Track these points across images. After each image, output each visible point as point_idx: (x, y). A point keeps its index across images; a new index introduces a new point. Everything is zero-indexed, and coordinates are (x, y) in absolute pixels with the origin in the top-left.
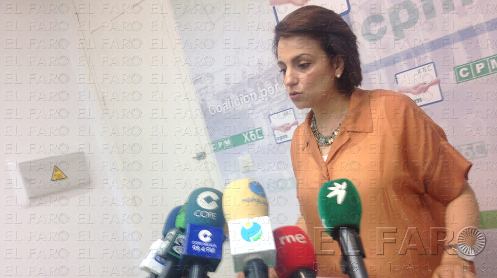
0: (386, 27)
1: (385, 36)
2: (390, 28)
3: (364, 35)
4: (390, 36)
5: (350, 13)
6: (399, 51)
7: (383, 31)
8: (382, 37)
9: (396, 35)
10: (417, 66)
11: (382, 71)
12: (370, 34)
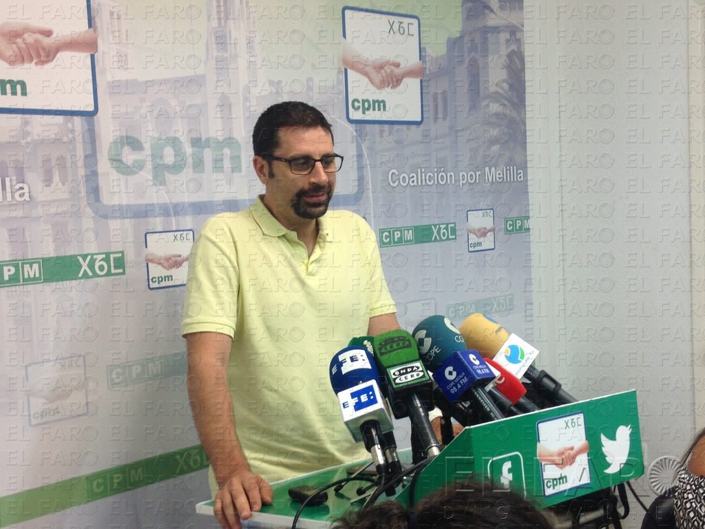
0: (144, 161)
1: (141, 172)
2: (149, 166)
3: (112, 160)
4: (146, 175)
5: (95, 117)
6: (155, 202)
7: (139, 166)
8: (136, 173)
9: (155, 177)
10: (174, 229)
11: (128, 223)
12: (120, 161)
